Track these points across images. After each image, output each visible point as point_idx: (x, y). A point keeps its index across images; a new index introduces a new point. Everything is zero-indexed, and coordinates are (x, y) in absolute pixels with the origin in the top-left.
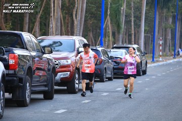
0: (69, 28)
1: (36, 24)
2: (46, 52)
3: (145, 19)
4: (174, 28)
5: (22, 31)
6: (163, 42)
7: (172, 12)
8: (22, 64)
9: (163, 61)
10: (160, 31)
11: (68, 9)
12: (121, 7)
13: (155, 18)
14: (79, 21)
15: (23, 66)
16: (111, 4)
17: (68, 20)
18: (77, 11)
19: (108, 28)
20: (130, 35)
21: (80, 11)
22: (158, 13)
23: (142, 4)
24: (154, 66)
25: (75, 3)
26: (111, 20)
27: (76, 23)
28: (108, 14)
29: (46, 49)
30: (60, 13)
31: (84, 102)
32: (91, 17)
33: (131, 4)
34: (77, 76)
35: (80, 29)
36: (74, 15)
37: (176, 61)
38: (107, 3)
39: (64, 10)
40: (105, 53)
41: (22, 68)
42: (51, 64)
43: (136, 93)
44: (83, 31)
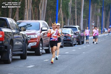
0: (37, 16)
1: (16, 13)
2: (22, 30)
3: (84, 10)
4: (101, 15)
5: (8, 17)
6: (95, 24)
7: (100, 6)
8: (7, 37)
10: (93, 17)
11: (36, 3)
12: (69, 2)
13: (89, 9)
14: (43, 10)
15: (8, 39)
17: (36, 10)
18: (41, 5)
19: (60, 15)
20: (74, 20)
21: (43, 5)
22: (91, 6)
27: (41, 12)
28: (61, 6)
29: (22, 28)
30: (31, 6)
31: (45, 61)
32: (50, 8)
33: (75, 1)
34: (41, 45)
36: (40, 8)
37: (102, 36)
39: (34, 4)
41: (7, 40)
42: (25, 37)
43: (77, 55)
44: (45, 17)
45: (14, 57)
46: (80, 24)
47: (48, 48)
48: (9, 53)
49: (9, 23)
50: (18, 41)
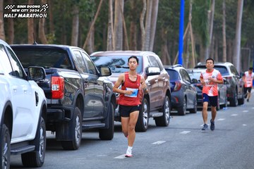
0: (135, 41)
1: (88, 35)
2: (103, 74)
3: (242, 26)
5: (70, 45)
8: (69, 90)
11: (133, 14)
12: (208, 9)
14: (148, 30)
15: (71, 93)
16: (193, 5)
17: (133, 28)
18: (145, 17)
19: (189, 40)
20: (221, 49)
21: (150, 15)
23: (237, 5)
25: (143, 4)
26: (194, 28)
27: (144, 32)
28: (190, 19)
29: (103, 69)
30: (122, 19)
31: (155, 143)
32: (165, 24)
33: (222, 6)
34: (145, 107)
35: (150, 41)
36: (142, 22)
38: (188, 4)
39: (127, 15)
40: (185, 74)
41: (70, 97)
42: (109, 90)
43: (229, 130)
44: (154, 44)
45: (85, 135)
46: (235, 58)
47: (161, 114)
48: (74, 126)
49: (75, 58)
50: (94, 97)
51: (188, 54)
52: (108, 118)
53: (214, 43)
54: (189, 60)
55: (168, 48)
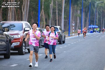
0: (20, 17)
2: (5, 30)
3: (64, 11)
4: (81, 16)
6: (75, 24)
7: (80, 7)
9: (75, 35)
10: (73, 18)
12: (50, 4)
13: (70, 10)
14: (25, 12)
16: (44, 2)
17: (19, 11)
18: (24, 7)
19: (42, 16)
20: (56, 21)
21: (26, 6)
22: (71, 8)
23: (62, 2)
24: (70, 39)
25: (23, 1)
26: (44, 12)
27: (23, 13)
28: (43, 8)
29: (5, 29)
32: (33, 10)
33: (56, 3)
34: (24, 44)
35: (26, 18)
36: (23, 9)
37: (82, 36)
38: (42, 1)
40: (41, 31)
42: (8, 37)
43: (59, 54)
44: (28, 18)
46: (61, 24)
50: (2, 41)
51: (42, 22)
52: (8, 49)
53: (53, 18)
54: (43, 25)
55: (34, 20)
